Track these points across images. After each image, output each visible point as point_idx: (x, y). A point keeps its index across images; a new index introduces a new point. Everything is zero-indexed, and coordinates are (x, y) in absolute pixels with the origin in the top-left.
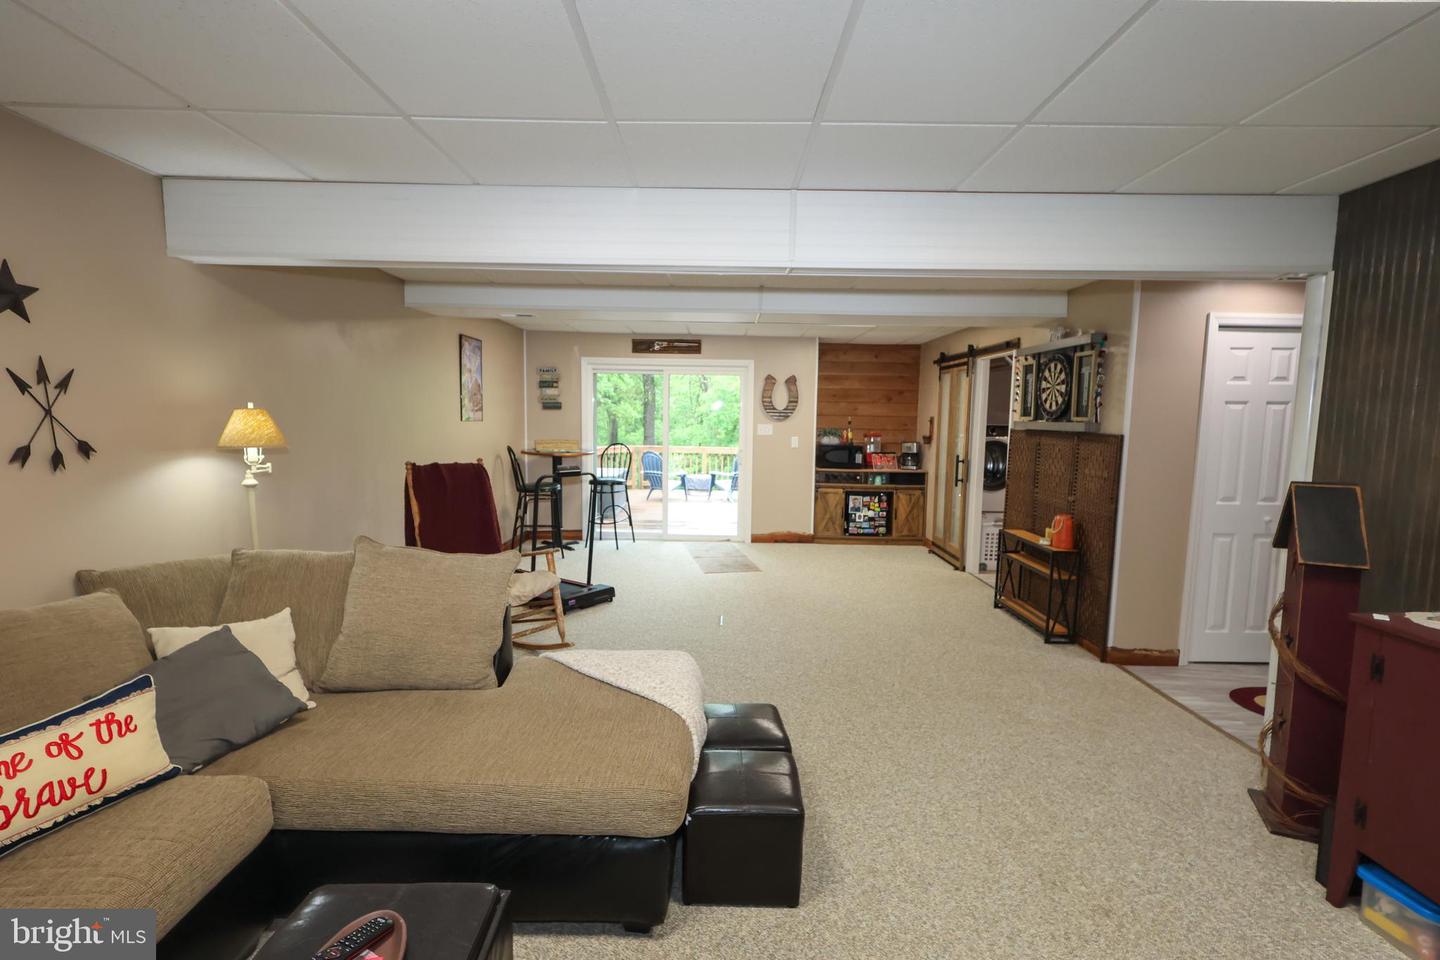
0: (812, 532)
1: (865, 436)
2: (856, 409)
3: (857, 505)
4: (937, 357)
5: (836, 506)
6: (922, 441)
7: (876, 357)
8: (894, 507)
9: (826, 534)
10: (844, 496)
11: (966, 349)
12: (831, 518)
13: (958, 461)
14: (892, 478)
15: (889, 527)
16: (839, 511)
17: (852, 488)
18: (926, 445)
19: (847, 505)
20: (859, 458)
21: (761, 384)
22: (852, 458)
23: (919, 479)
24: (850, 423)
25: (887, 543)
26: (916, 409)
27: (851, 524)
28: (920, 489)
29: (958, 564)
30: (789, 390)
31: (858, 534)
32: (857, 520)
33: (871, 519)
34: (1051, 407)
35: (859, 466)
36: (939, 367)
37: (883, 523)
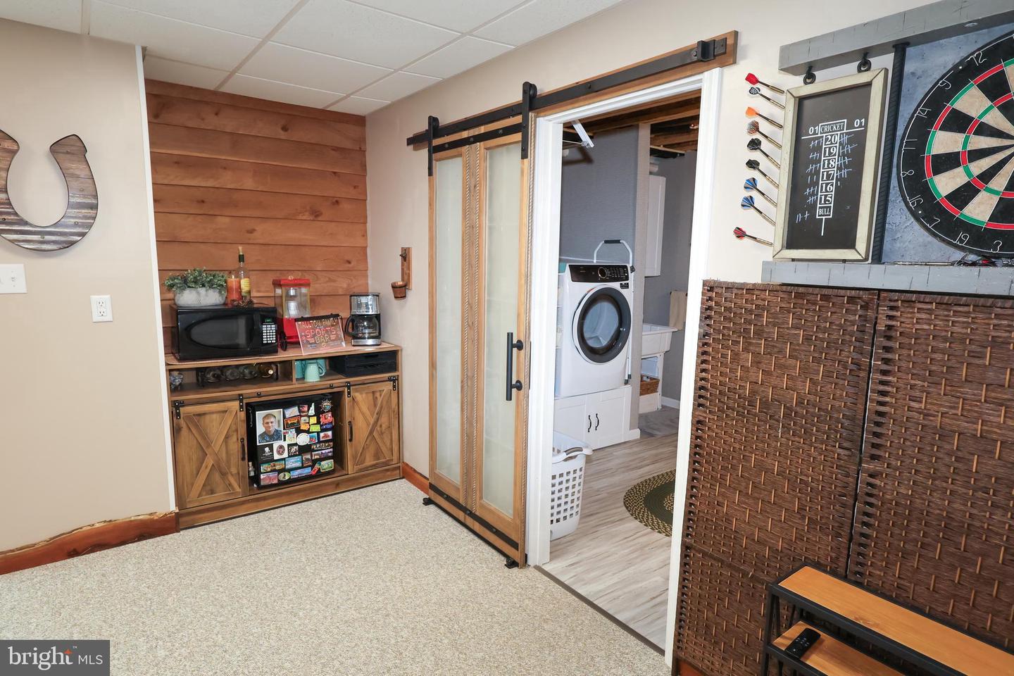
0: (172, 507)
1: (277, 284)
2: (251, 231)
3: (274, 427)
4: (423, 126)
5: (227, 437)
6: (388, 292)
7: (285, 129)
8: (347, 419)
9: (208, 500)
10: (243, 415)
11: (517, 96)
12: (217, 467)
13: (509, 343)
14: (336, 365)
15: (338, 456)
16: (235, 446)
17: (259, 395)
18: (395, 302)
19: (251, 430)
20: (269, 332)
22: (254, 334)
23: (387, 362)
24: (241, 258)
25: (339, 488)
26: (364, 235)
27: (264, 466)
28: (389, 379)
30: (66, 175)
31: (281, 484)
32: (276, 457)
33: (304, 449)
35: (271, 349)
36: (424, 153)
37: (328, 451)
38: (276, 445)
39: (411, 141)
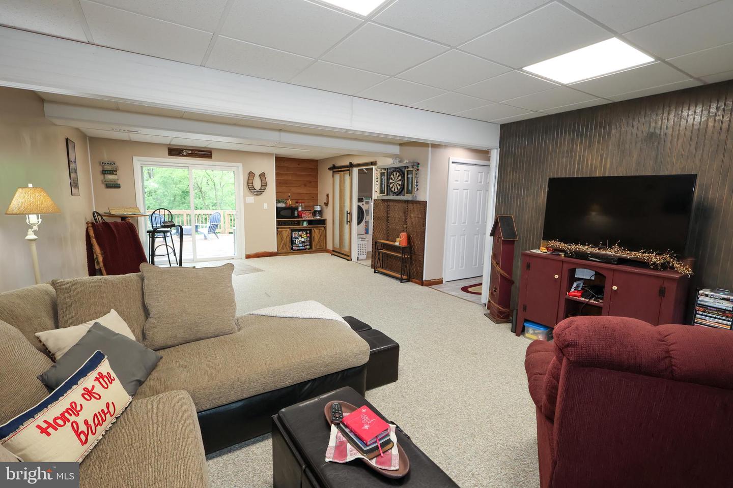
0: (276, 251)
1: (297, 203)
2: (292, 190)
3: (296, 236)
4: (330, 166)
5: (287, 237)
6: (323, 205)
7: (299, 165)
8: (313, 236)
9: (283, 251)
10: (290, 232)
11: (348, 164)
12: (284, 243)
13: (347, 213)
14: (311, 222)
15: (311, 245)
16: (288, 239)
17: (293, 228)
18: (325, 207)
19: (292, 236)
20: (296, 213)
21: (247, 176)
22: (293, 213)
23: (323, 222)
24: (289, 196)
25: (310, 252)
26: (317, 190)
27: (294, 245)
28: (323, 227)
29: (349, 258)
30: (262, 180)
31: (298, 250)
32: (297, 243)
33: (303, 242)
34: (394, 190)
35: (296, 217)
36: (332, 171)
37: (308, 243)
38: (297, 240)
39: (329, 169)
